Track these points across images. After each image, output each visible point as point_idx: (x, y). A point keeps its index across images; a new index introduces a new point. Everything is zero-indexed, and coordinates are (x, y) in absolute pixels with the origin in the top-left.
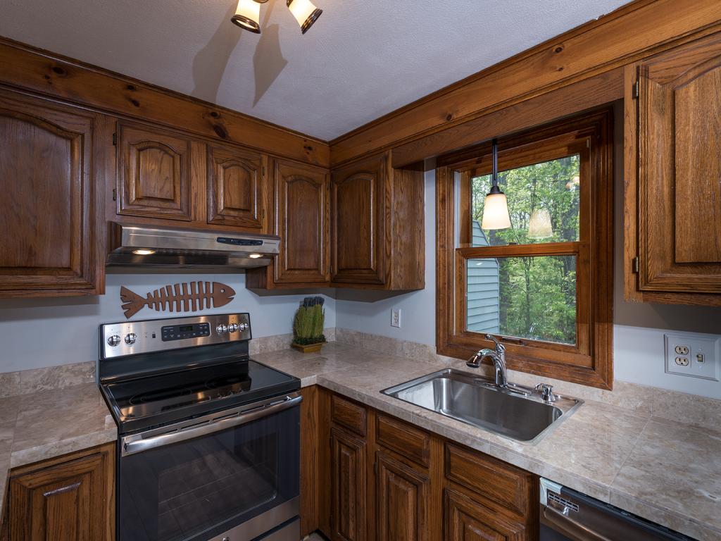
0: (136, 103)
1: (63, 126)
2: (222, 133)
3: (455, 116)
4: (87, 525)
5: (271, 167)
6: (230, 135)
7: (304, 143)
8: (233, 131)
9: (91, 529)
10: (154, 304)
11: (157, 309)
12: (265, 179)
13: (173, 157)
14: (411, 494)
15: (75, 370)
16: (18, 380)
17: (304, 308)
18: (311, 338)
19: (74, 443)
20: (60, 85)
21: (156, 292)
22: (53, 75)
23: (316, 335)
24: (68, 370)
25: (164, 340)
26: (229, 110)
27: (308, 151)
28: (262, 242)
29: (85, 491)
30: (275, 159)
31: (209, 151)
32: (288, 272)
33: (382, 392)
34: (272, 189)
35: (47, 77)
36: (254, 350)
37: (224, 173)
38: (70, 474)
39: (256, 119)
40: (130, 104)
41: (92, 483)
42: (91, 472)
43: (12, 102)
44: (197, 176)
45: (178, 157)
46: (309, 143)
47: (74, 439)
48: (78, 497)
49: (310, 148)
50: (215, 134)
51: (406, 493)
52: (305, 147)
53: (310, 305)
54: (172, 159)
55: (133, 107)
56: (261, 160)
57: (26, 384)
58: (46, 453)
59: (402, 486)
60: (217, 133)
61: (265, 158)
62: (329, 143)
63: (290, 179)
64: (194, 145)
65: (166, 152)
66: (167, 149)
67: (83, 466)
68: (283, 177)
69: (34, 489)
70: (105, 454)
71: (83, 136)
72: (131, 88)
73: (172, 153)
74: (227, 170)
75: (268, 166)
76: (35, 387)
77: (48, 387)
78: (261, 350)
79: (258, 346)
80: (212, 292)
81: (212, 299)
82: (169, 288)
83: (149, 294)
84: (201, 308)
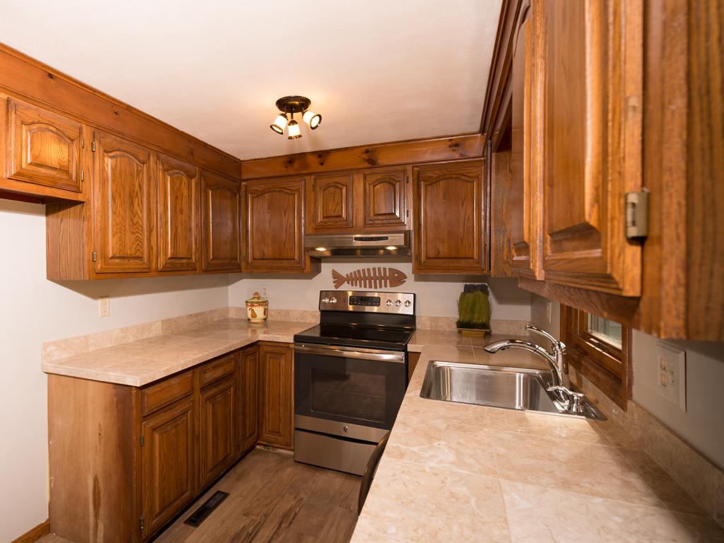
0: (322, 164)
1: (292, 188)
6: (378, 161)
7: (449, 143)
10: (350, 282)
11: (352, 285)
13: (341, 189)
20: (290, 169)
21: (351, 274)
22: (289, 165)
25: (350, 304)
26: (376, 145)
27: (455, 148)
28: (387, 237)
31: (365, 177)
35: (286, 167)
36: (424, 325)
37: (374, 191)
40: (319, 165)
45: (344, 187)
46: (455, 141)
49: (457, 145)
50: (367, 165)
52: (450, 147)
55: (321, 167)
56: (405, 172)
60: (370, 163)
61: (409, 169)
64: (355, 177)
70: (291, 349)
71: (299, 191)
72: (320, 156)
74: (375, 188)
75: (412, 174)
77: (302, 321)
78: (432, 327)
79: (428, 323)
80: (388, 275)
81: (388, 281)
82: (359, 271)
83: (347, 275)
84: (381, 287)
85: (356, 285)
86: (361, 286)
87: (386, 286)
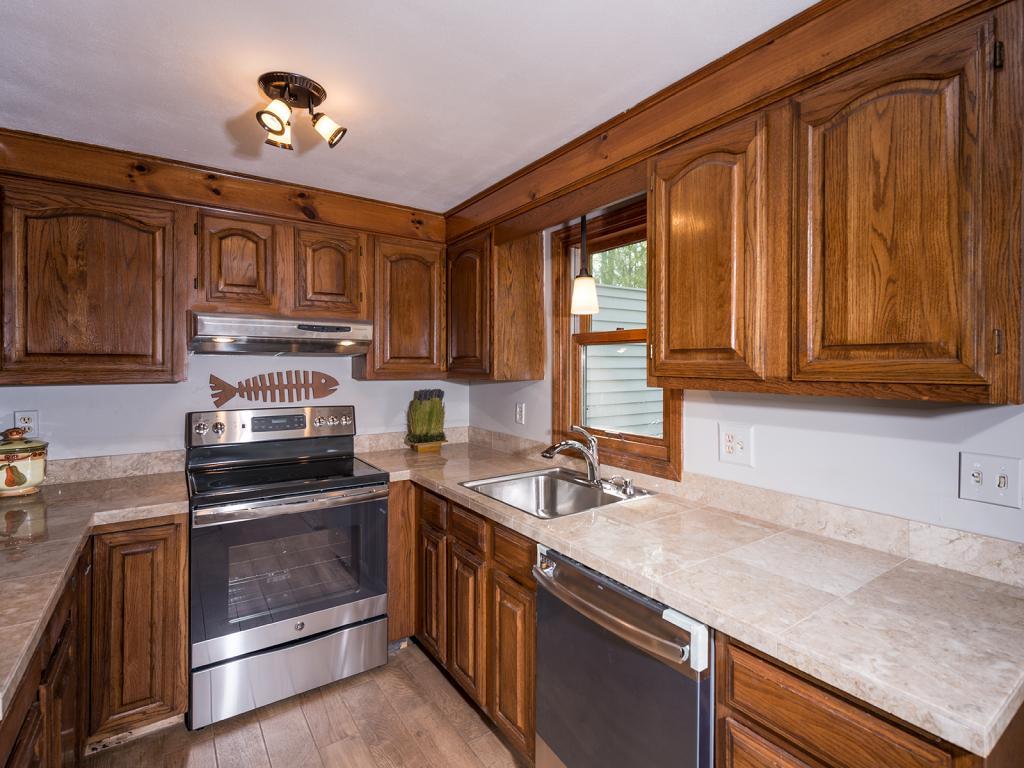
0: (217, 192)
1: (145, 220)
2: (311, 214)
3: (537, 196)
4: (161, 587)
5: (371, 244)
6: (320, 215)
7: (412, 217)
8: (323, 209)
9: (165, 591)
10: (245, 394)
11: (250, 398)
12: (364, 260)
13: (256, 243)
14: (471, 580)
15: (164, 457)
16: (109, 464)
17: (419, 402)
18: (426, 435)
19: (149, 511)
20: (141, 183)
21: (247, 381)
22: (136, 173)
23: (433, 432)
24: (156, 458)
25: (254, 430)
26: (318, 190)
27: (418, 225)
28: (349, 328)
29: (160, 557)
30: (375, 236)
31: (297, 233)
32: (392, 361)
33: (461, 484)
34: (372, 270)
35: (130, 176)
36: (361, 446)
37: (313, 257)
38: (145, 539)
39: (351, 196)
40: (211, 193)
41: (166, 549)
42: (165, 540)
43: (97, 203)
44: (283, 260)
45: (262, 242)
46: (418, 217)
47: (149, 507)
48: (152, 560)
49: (420, 222)
50: (302, 216)
51: (468, 579)
52: (413, 222)
53: (425, 398)
54: (254, 246)
55: (214, 196)
56: (357, 239)
57: (116, 468)
58: (124, 517)
59: (466, 574)
60: (306, 214)
61: (363, 237)
62: (444, 215)
63: (393, 258)
64: (280, 229)
65: (249, 239)
66: (250, 236)
67: (159, 533)
68: (385, 256)
69: (115, 547)
70: (178, 525)
71: (164, 229)
72: (212, 177)
73: (256, 239)
74: (316, 254)
75: (367, 245)
76: (125, 472)
77: (137, 473)
78: (371, 448)
79: (367, 444)
80: (311, 382)
81: (311, 389)
82: (262, 377)
83: (240, 383)
84: (299, 399)
85: (257, 399)
86: (265, 400)
87: (307, 397)
